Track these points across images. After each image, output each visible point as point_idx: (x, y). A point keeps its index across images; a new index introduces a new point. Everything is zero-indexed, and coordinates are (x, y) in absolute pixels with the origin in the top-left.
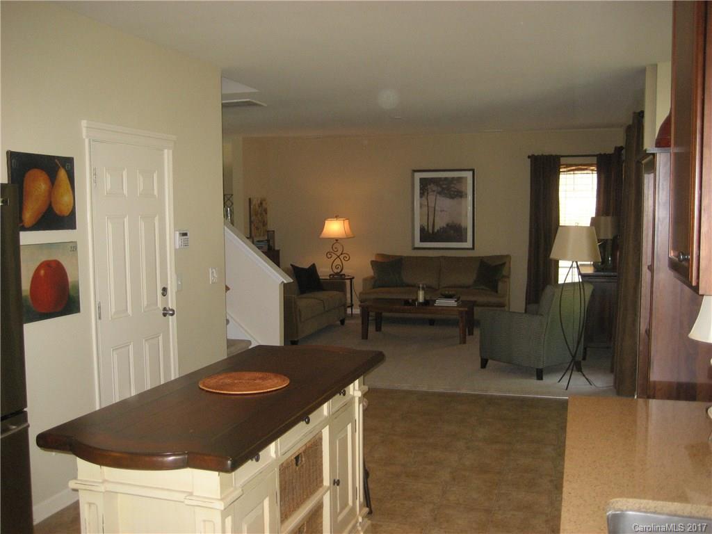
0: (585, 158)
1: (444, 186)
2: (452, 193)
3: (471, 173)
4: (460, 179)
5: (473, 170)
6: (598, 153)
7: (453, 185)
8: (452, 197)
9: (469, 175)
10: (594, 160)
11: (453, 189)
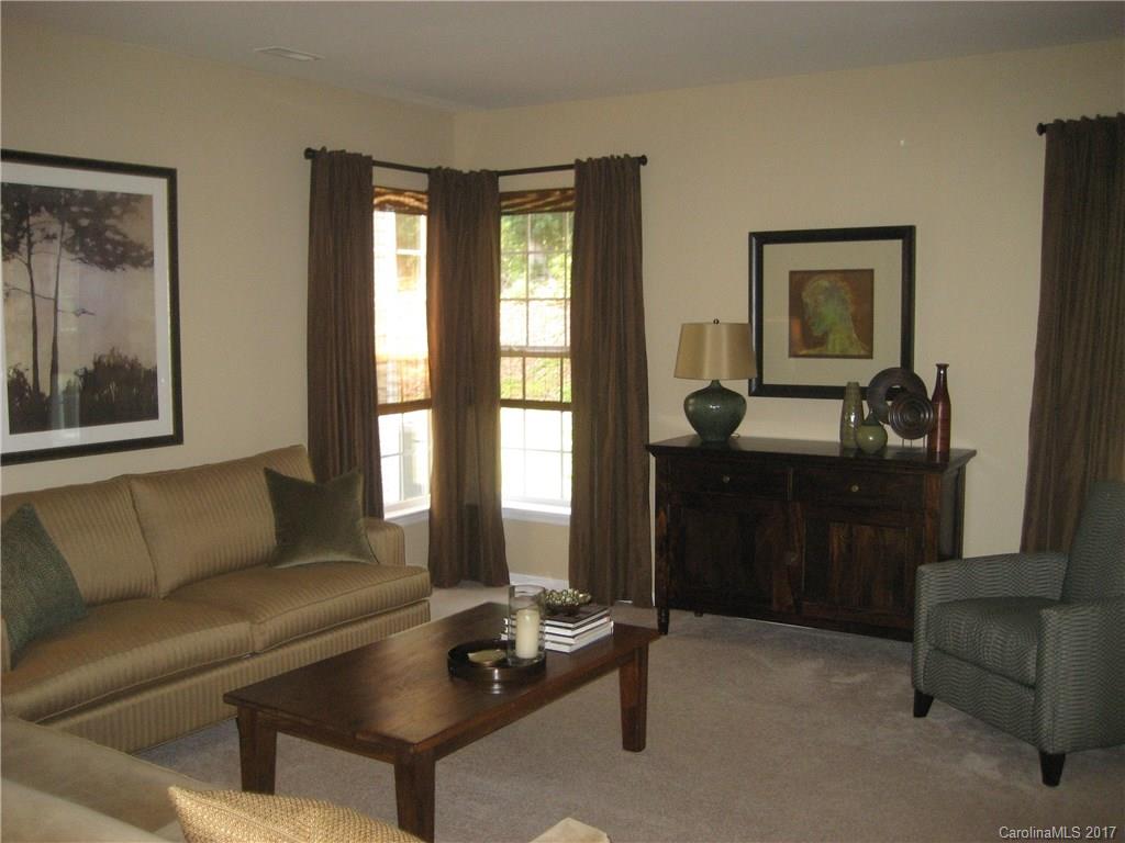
0: (415, 174)
1: (85, 222)
2: (109, 247)
3: (163, 183)
4: (131, 202)
5: (170, 175)
6: (434, 166)
7: (110, 222)
8: (109, 263)
9: (156, 188)
10: (422, 181)
11: (109, 234)
